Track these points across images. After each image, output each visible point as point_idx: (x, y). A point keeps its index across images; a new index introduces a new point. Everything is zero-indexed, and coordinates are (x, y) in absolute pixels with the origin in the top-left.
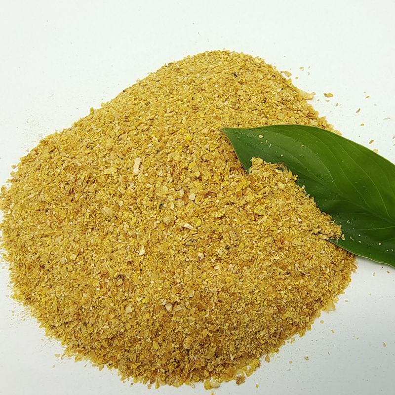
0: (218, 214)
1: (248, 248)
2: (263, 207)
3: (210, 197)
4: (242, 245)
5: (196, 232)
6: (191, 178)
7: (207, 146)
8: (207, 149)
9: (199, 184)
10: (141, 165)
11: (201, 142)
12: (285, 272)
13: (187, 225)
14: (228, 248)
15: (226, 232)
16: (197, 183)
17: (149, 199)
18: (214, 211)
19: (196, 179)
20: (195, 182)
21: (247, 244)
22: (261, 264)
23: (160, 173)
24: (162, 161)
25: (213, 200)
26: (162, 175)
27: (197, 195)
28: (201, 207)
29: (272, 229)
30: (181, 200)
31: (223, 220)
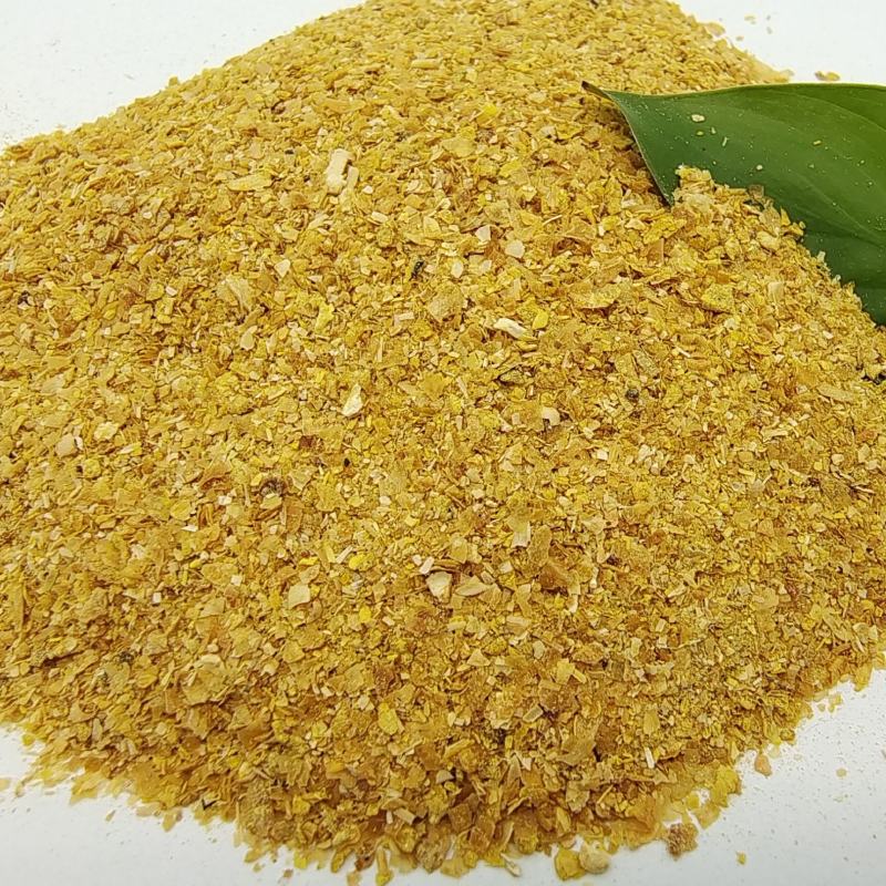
0: (595, 300)
1: (696, 399)
2: (727, 289)
3: (569, 253)
4: (674, 392)
5: (532, 346)
6: (509, 201)
7: (549, 129)
8: (549, 137)
9: (533, 217)
10: (351, 168)
11: (529, 122)
12: (804, 478)
13: (504, 324)
14: (632, 397)
15: (623, 353)
16: (528, 215)
17: (379, 251)
18: (585, 291)
19: (523, 204)
20: (523, 213)
21: (689, 388)
22: (736, 449)
23: (411, 186)
24: (416, 156)
25: (580, 260)
26: (417, 190)
27: (531, 245)
28: (545, 277)
29: (758, 350)
30: (481, 258)
31: (611, 318)
